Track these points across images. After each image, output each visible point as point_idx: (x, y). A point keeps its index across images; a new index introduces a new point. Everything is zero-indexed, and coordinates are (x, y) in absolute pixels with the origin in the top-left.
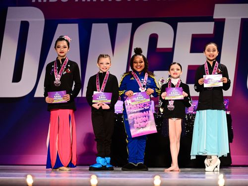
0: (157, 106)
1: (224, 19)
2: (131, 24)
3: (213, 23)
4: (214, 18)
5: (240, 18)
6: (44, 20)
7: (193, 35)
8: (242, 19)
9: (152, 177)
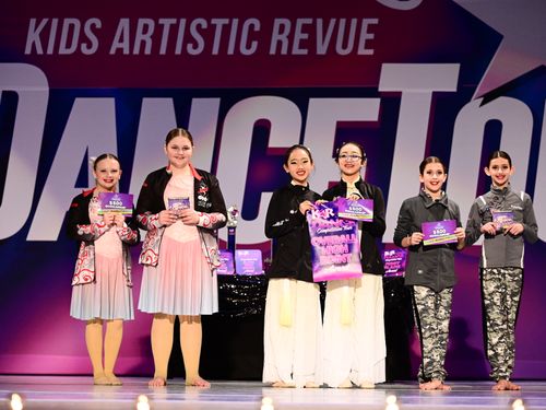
0: (267, 260)
1: (400, 93)
2: (218, 100)
3: (378, 100)
4: (380, 90)
5: (429, 92)
6: (47, 89)
7: (339, 123)
8: (434, 93)
9: (256, 400)
